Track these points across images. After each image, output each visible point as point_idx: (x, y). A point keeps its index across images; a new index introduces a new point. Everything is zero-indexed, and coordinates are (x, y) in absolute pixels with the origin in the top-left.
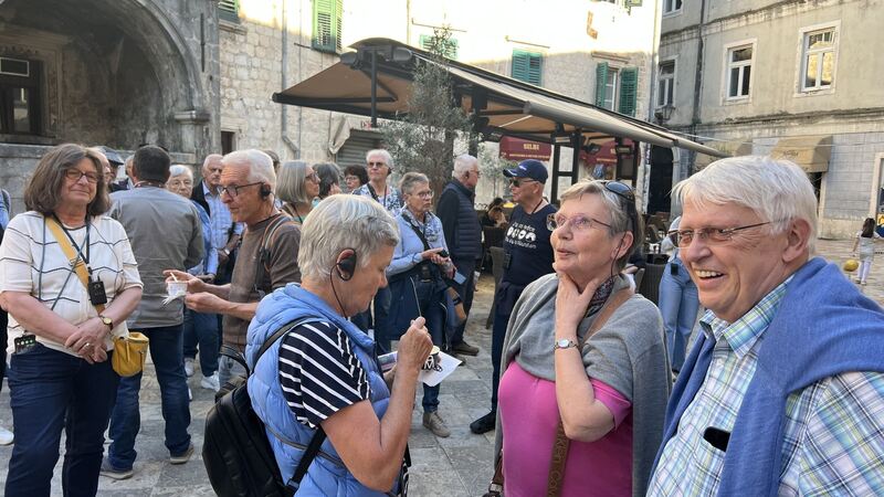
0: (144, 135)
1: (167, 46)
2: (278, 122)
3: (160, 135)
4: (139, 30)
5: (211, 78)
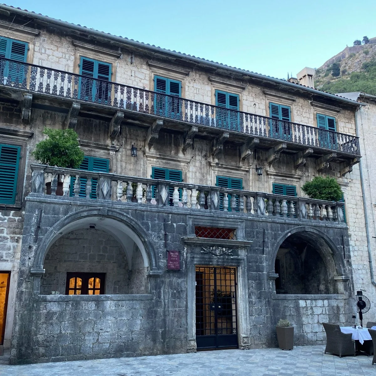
0: (318, 286)
1: (330, 250)
2: (369, 275)
3: (326, 286)
5: (348, 261)
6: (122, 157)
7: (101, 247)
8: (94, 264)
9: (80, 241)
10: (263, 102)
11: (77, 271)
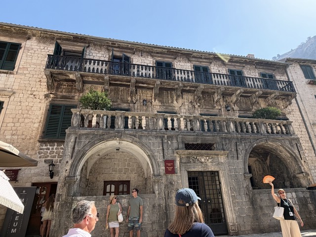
0: (284, 183)
1: (289, 155)
3: (290, 182)
4: (278, 152)
5: (305, 162)
6: (138, 106)
7: (126, 163)
8: (122, 175)
9: (112, 160)
10: (225, 69)
11: (110, 180)
